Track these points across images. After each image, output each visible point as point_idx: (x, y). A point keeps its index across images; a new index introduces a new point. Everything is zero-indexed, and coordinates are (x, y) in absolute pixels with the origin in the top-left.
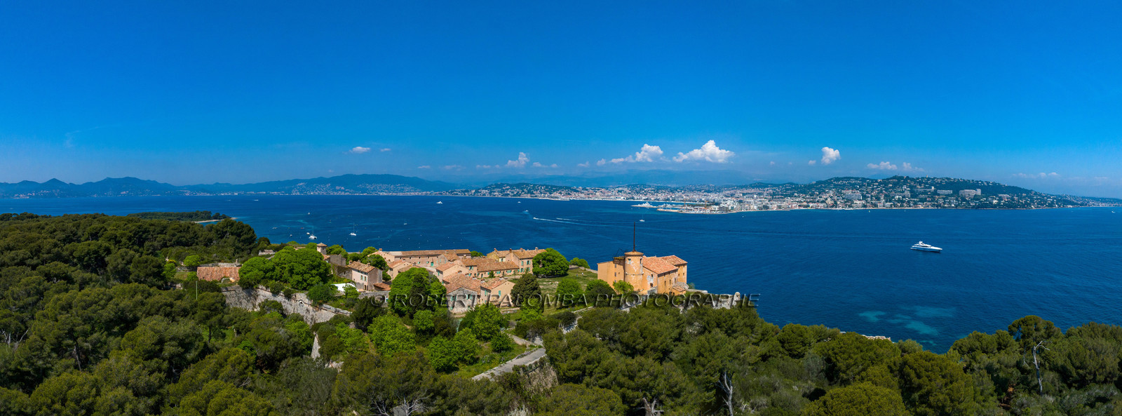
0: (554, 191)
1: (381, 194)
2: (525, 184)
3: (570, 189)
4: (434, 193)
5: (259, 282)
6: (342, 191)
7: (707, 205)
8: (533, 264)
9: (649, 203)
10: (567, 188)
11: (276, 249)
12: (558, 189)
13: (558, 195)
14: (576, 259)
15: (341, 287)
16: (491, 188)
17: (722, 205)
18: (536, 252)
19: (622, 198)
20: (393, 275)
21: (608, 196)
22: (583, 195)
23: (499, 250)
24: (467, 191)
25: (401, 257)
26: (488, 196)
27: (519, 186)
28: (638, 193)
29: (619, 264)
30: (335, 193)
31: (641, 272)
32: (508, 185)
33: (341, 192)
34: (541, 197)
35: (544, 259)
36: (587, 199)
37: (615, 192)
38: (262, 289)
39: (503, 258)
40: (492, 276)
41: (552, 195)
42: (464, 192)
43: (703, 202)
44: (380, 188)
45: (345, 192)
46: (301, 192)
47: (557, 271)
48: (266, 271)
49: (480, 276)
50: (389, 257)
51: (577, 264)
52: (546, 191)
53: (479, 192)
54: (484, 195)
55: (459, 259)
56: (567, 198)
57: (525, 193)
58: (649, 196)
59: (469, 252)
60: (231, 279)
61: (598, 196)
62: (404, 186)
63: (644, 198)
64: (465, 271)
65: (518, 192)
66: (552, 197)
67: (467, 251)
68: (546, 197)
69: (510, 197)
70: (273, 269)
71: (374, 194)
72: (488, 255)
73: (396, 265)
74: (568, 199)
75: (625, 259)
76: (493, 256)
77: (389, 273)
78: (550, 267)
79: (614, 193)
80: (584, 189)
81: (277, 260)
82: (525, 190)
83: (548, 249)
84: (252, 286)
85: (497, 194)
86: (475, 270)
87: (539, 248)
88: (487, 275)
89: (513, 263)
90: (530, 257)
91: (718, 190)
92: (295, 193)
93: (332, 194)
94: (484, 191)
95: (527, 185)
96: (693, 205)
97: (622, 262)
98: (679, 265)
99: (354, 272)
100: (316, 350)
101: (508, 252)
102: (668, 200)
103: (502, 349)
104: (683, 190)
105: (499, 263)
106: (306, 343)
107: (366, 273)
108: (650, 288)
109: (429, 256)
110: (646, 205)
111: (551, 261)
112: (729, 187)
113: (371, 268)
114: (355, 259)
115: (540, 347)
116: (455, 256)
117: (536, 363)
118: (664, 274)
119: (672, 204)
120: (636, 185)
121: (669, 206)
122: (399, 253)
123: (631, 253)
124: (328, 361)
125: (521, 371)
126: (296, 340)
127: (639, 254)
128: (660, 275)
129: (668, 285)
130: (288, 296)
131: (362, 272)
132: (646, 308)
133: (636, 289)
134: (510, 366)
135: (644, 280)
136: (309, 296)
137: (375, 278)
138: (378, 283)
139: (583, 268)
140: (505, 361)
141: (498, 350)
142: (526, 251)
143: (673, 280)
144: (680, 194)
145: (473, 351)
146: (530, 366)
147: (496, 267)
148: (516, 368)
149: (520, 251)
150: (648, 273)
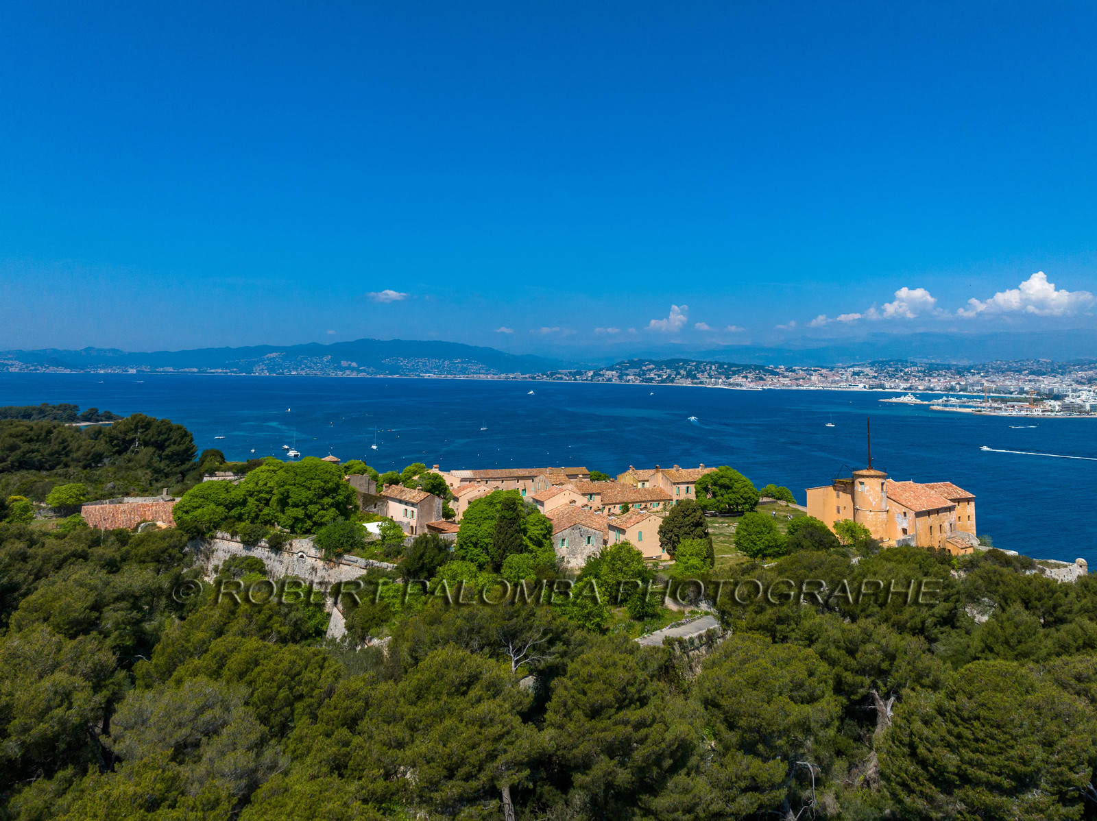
0: (734, 373)
1: (426, 376)
2: (682, 360)
3: (762, 370)
4: (518, 376)
5: (217, 526)
6: (352, 369)
7: (1035, 400)
8: (697, 492)
9: (915, 395)
10: (757, 367)
11: (241, 471)
12: (742, 369)
13: (740, 380)
14: (771, 487)
15: (373, 528)
16: (622, 369)
17: (1067, 400)
18: (699, 472)
19: (860, 387)
20: (460, 508)
21: (834, 382)
22: (786, 381)
23: (638, 468)
24: (579, 373)
25: (470, 480)
26: (616, 381)
27: (670, 364)
28: (892, 376)
29: (844, 491)
30: (340, 374)
31: (883, 506)
32: (651, 362)
33: (351, 371)
34: (711, 384)
35: (715, 484)
36: (794, 388)
37: (848, 375)
38: (222, 539)
39: (644, 481)
40: (626, 509)
41: (731, 380)
42: (574, 374)
43: (1027, 393)
44: (425, 364)
45: (359, 371)
46: (271, 370)
47: (737, 504)
48: (230, 506)
49: (606, 511)
50: (453, 479)
51: (773, 496)
52: (720, 373)
53: (601, 375)
54: (610, 380)
55: (571, 482)
56: (758, 387)
57: (683, 377)
58: (913, 382)
59: (587, 472)
60: (159, 523)
61: (816, 383)
62: (468, 363)
63: (903, 385)
64: (581, 501)
65: (670, 375)
66: (730, 384)
67: (584, 470)
68: (720, 384)
69: (654, 384)
70: (244, 503)
71: (413, 376)
72: (619, 477)
73: (464, 492)
74: (760, 388)
75: (853, 483)
76: (628, 478)
77: (451, 505)
78: (726, 498)
79: (844, 377)
80: (789, 369)
81: (251, 485)
82: (682, 372)
83: (723, 468)
84: (203, 534)
85: (632, 379)
86: (597, 501)
87: (706, 466)
88: (617, 510)
89: (661, 491)
90: (690, 479)
91: (1058, 370)
92: (259, 372)
93: (333, 375)
94: (609, 373)
95: (686, 362)
96: (1004, 400)
97: (849, 488)
98: (959, 501)
99: (391, 504)
100: (337, 626)
101: (652, 472)
102: (952, 389)
103: (647, 615)
104: (984, 370)
105: (638, 491)
106: (314, 622)
107: (413, 505)
108: (901, 537)
109: (518, 479)
110: (909, 399)
111: (726, 487)
112: (1081, 365)
113: (423, 495)
114: (394, 482)
115: (707, 614)
116: (562, 477)
117: (700, 637)
118: (929, 513)
119: (959, 397)
120: (887, 363)
121: (953, 401)
122: (467, 474)
123: (864, 472)
124: (363, 639)
125: (676, 646)
126: (299, 615)
127: (884, 474)
128: (919, 514)
129: (937, 534)
130: (277, 546)
131: (406, 503)
132: (888, 560)
133: (874, 537)
134: (657, 637)
135: (890, 522)
136: (319, 544)
137: (430, 513)
138: (434, 521)
139: (783, 503)
140: (650, 632)
141: (640, 617)
142: (684, 471)
143: (946, 526)
144: (977, 378)
145: (600, 615)
146: (691, 641)
147: (633, 497)
148: (669, 642)
149: (673, 470)
150: (897, 510)
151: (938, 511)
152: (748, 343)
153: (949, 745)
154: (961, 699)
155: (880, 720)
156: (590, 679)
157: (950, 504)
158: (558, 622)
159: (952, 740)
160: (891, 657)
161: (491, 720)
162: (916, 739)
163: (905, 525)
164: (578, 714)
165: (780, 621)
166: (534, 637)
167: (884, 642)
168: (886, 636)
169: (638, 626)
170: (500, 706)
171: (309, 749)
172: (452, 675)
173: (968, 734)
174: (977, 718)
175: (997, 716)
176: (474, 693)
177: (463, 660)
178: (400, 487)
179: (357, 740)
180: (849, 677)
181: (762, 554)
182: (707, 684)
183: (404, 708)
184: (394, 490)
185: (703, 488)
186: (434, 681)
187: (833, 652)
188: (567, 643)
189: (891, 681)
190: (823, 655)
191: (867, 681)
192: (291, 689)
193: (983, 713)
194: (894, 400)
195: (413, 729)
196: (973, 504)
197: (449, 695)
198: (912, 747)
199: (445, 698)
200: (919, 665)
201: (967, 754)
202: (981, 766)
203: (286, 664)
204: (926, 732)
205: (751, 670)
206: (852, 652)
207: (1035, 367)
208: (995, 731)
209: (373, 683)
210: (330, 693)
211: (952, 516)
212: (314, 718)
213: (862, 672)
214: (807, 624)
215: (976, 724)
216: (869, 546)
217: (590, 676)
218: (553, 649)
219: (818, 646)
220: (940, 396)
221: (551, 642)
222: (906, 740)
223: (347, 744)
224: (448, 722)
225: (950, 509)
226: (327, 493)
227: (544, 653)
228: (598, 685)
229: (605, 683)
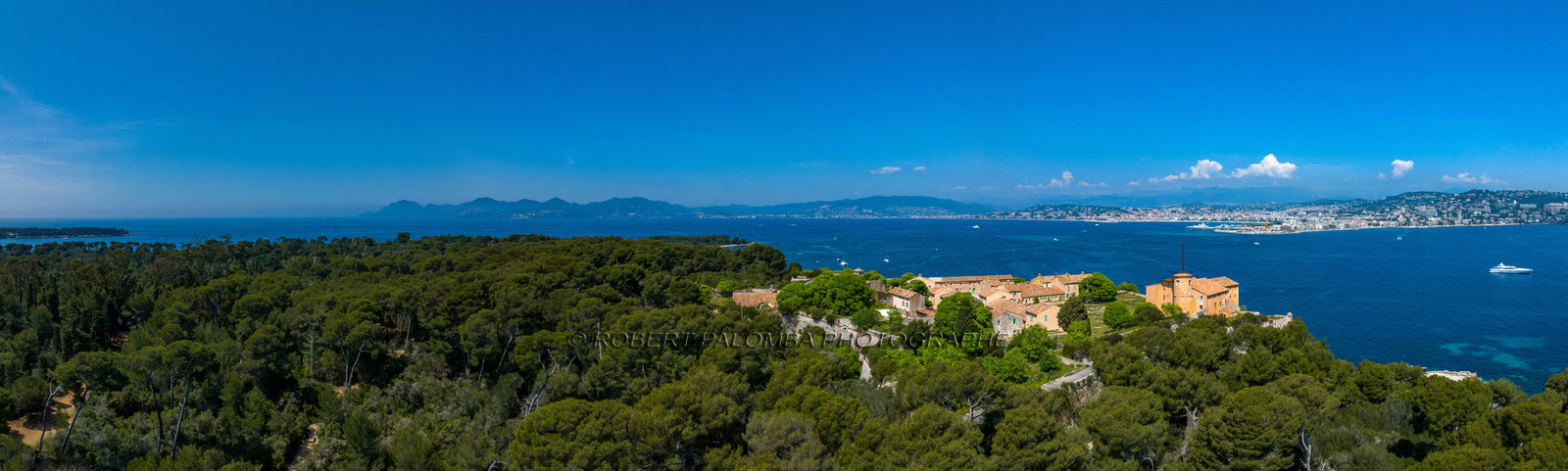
0: (1102, 212)
1: (913, 217)
2: (1070, 206)
3: (1119, 210)
4: (969, 216)
5: (798, 308)
6: (870, 214)
7: (1268, 225)
8: (1079, 289)
9: (1206, 223)
10: (1116, 209)
11: (810, 276)
12: (1106, 210)
13: (1105, 216)
14: (1125, 284)
15: (884, 313)
16: (1033, 210)
17: (1284, 225)
18: (1082, 277)
19: (1176, 219)
20: (936, 301)
21: (1161, 217)
22: (1133, 217)
23: (1043, 275)
24: (1006, 214)
25: (941, 283)
26: (1029, 219)
27: (1064, 207)
28: (1193, 213)
32: (1051, 206)
34: (1087, 219)
35: (1091, 284)
36: (1138, 221)
37: (1169, 212)
38: (802, 316)
39: (1047, 283)
40: (1036, 300)
41: (1100, 217)
42: (1003, 215)
43: (1264, 220)
44: (911, 211)
45: (873, 215)
46: (825, 215)
47: (1104, 295)
48: (805, 297)
49: (1024, 302)
50: (930, 282)
51: (1125, 289)
52: (1093, 213)
53: (1019, 215)
54: (1025, 217)
57: (1070, 216)
58: (1205, 216)
60: (770, 305)
61: (1150, 218)
62: (937, 209)
63: (1200, 218)
64: (1009, 296)
65: (1062, 214)
66: (1099, 219)
68: (1093, 219)
69: (1053, 219)
70: (812, 296)
71: (905, 217)
73: (937, 291)
74: (1117, 221)
75: (1173, 281)
77: (930, 299)
78: (1097, 292)
79: (1167, 214)
80: (1135, 210)
81: (816, 286)
82: (1070, 212)
83: (1094, 273)
84: (792, 312)
85: (1039, 217)
86: (1019, 295)
87: (1085, 273)
88: (1031, 301)
90: (1075, 281)
91: (1280, 208)
92: (819, 216)
93: (859, 217)
94: (1025, 214)
95: (1073, 206)
96: (1253, 226)
97: (1171, 285)
98: (1230, 287)
99: (894, 298)
100: (866, 372)
101: (1052, 277)
102: (1226, 219)
103: (1051, 369)
104: (1243, 208)
105: (1043, 289)
106: (853, 367)
107: (907, 299)
108: (1199, 310)
109: (970, 282)
110: (1203, 226)
111: (1098, 286)
112: (1291, 205)
113: (913, 293)
114: (896, 285)
115: (1088, 366)
116: (997, 282)
117: (1083, 381)
118: (1214, 296)
119: (1230, 224)
120: (1191, 205)
121: (1227, 226)
122: (939, 279)
123: (1180, 275)
124: (881, 381)
125: (1069, 388)
126: (845, 363)
127: (1188, 275)
128: (1209, 297)
129: (1218, 307)
130: (831, 322)
131: (903, 298)
132: (1193, 327)
133: (1184, 312)
134: (1058, 383)
135: (1193, 302)
136: (854, 322)
137: (917, 305)
138: (920, 309)
139: (1132, 293)
140: (1053, 379)
141: (1047, 370)
142: (1072, 277)
143: (1224, 301)
144: (1239, 213)
145: (1022, 370)
146: (1078, 384)
147: (1041, 293)
148: (1065, 385)
149: (1065, 276)
150: (1197, 295)
151: (1219, 294)
152: (1109, 194)
153: (1228, 438)
154: (1236, 412)
155: (1189, 422)
156: (1020, 424)
157: (1226, 289)
158: (997, 384)
159: (1231, 435)
160: (1195, 387)
161: (958, 453)
162: (1211, 437)
163: (1201, 304)
164: (1012, 446)
165: (1132, 372)
166: (983, 394)
167: (1192, 379)
168: (1194, 375)
169: (1046, 375)
170: (963, 444)
171: (850, 461)
172: (933, 423)
173: (1239, 430)
174: (1244, 421)
175: (1255, 419)
176: (947, 434)
177: (939, 414)
178: (899, 288)
179: (877, 459)
180: (1172, 401)
181: (1120, 326)
182: (1091, 419)
183: (905, 442)
184: (896, 290)
185: (1083, 286)
186: (922, 427)
187: (1163, 388)
188: (1003, 396)
189: (1195, 400)
190: (1156, 391)
191: (1182, 402)
192: (839, 422)
193: (1247, 418)
194: (1195, 227)
195: (910, 453)
196: (1237, 288)
197: (932, 436)
198: (1209, 442)
199: (929, 438)
200: (1211, 389)
201: (1238, 442)
202: (1245, 447)
203: (834, 408)
204: (1217, 432)
205: (1118, 410)
206: (1173, 387)
207: (1269, 207)
208: (1253, 427)
209: (887, 424)
210: (861, 427)
211: (1227, 296)
212: (852, 440)
213: (1179, 397)
214: (1147, 373)
215: (1244, 424)
216: (1182, 318)
217: (1019, 422)
218: (995, 401)
219: (1154, 385)
220: (1220, 224)
221: (994, 397)
222: (1206, 437)
223: (871, 460)
224: (931, 454)
225: (1226, 292)
226: (857, 292)
227: (989, 403)
228: (1025, 429)
229: (1029, 427)
